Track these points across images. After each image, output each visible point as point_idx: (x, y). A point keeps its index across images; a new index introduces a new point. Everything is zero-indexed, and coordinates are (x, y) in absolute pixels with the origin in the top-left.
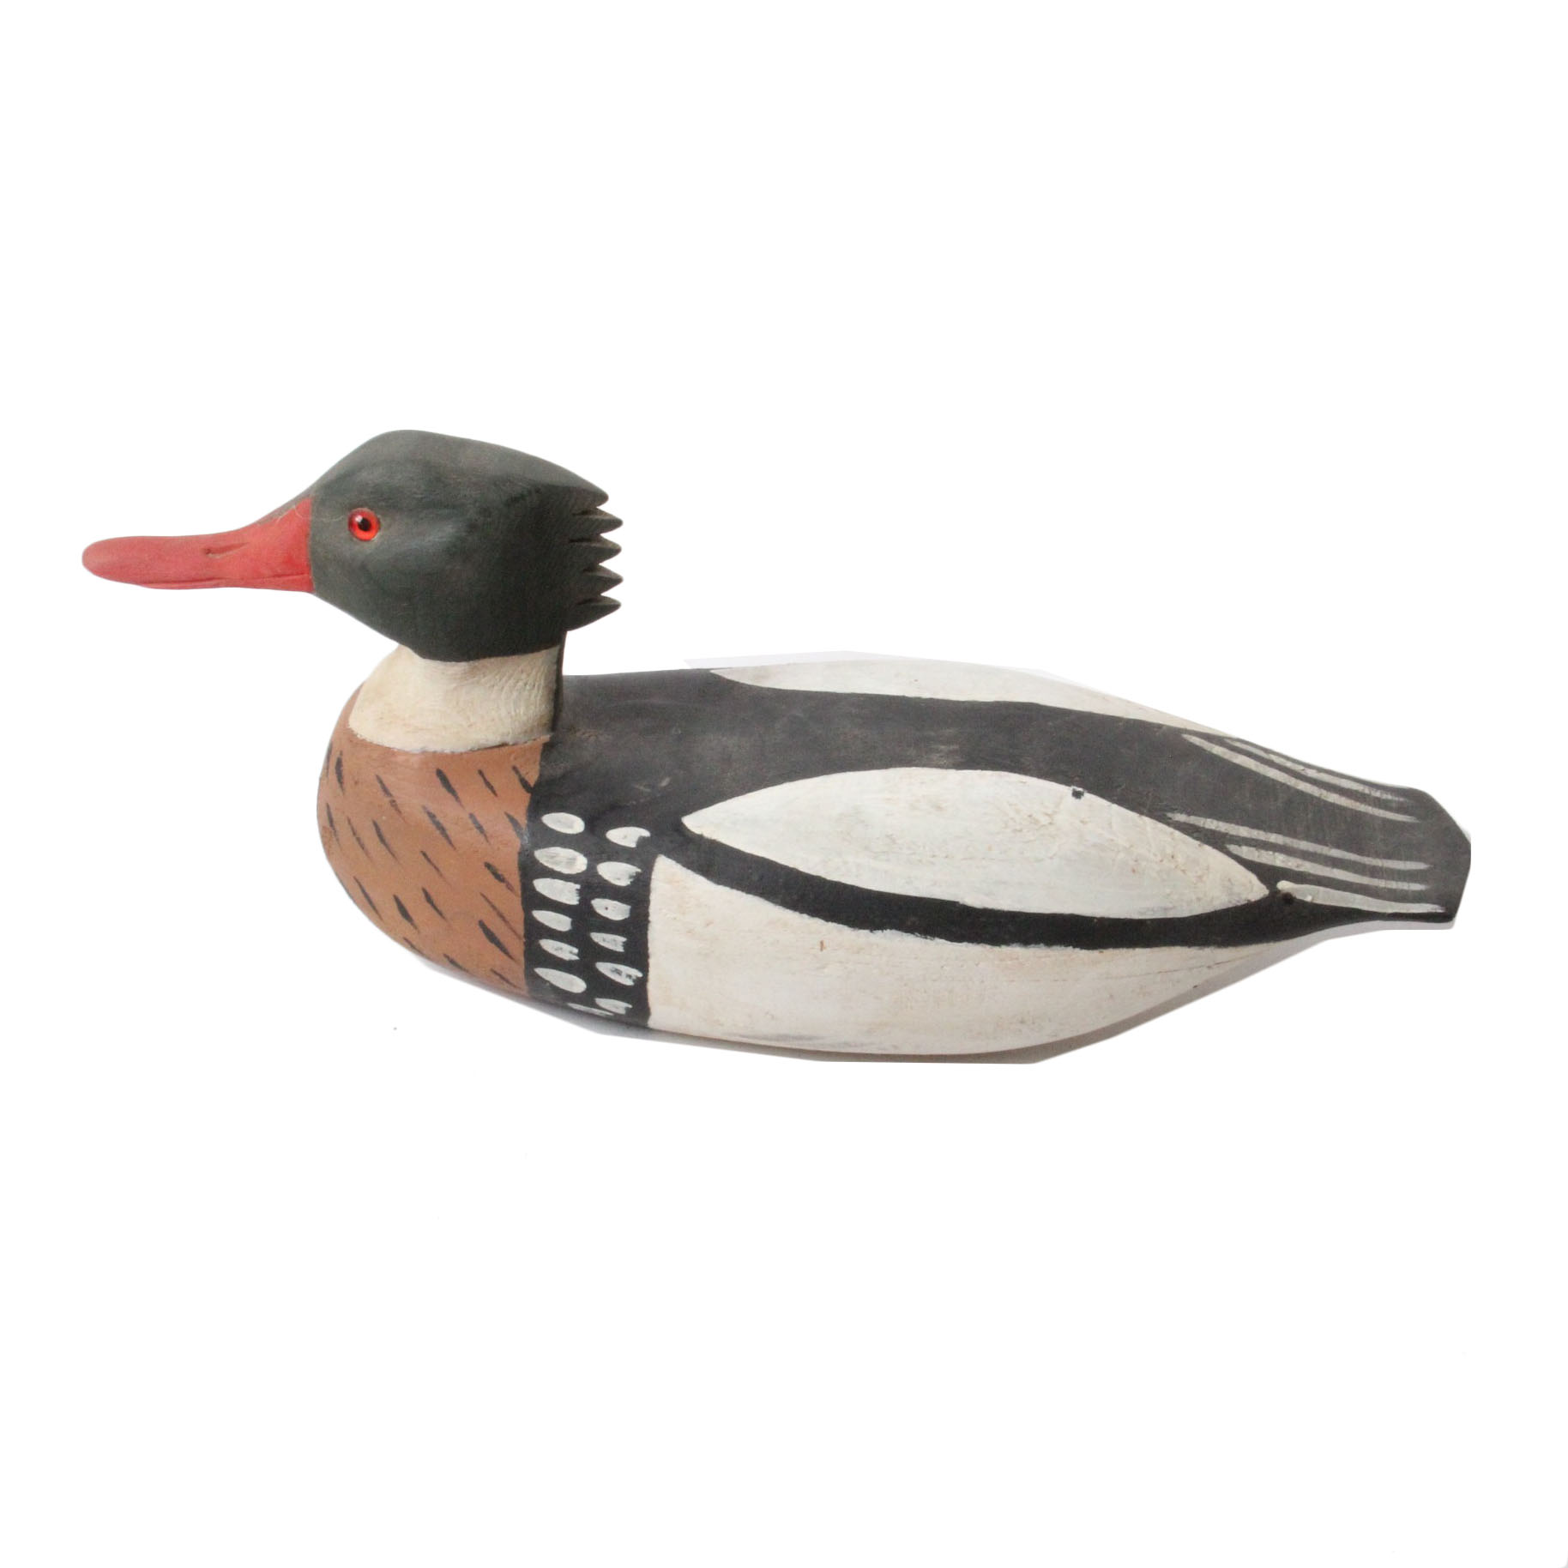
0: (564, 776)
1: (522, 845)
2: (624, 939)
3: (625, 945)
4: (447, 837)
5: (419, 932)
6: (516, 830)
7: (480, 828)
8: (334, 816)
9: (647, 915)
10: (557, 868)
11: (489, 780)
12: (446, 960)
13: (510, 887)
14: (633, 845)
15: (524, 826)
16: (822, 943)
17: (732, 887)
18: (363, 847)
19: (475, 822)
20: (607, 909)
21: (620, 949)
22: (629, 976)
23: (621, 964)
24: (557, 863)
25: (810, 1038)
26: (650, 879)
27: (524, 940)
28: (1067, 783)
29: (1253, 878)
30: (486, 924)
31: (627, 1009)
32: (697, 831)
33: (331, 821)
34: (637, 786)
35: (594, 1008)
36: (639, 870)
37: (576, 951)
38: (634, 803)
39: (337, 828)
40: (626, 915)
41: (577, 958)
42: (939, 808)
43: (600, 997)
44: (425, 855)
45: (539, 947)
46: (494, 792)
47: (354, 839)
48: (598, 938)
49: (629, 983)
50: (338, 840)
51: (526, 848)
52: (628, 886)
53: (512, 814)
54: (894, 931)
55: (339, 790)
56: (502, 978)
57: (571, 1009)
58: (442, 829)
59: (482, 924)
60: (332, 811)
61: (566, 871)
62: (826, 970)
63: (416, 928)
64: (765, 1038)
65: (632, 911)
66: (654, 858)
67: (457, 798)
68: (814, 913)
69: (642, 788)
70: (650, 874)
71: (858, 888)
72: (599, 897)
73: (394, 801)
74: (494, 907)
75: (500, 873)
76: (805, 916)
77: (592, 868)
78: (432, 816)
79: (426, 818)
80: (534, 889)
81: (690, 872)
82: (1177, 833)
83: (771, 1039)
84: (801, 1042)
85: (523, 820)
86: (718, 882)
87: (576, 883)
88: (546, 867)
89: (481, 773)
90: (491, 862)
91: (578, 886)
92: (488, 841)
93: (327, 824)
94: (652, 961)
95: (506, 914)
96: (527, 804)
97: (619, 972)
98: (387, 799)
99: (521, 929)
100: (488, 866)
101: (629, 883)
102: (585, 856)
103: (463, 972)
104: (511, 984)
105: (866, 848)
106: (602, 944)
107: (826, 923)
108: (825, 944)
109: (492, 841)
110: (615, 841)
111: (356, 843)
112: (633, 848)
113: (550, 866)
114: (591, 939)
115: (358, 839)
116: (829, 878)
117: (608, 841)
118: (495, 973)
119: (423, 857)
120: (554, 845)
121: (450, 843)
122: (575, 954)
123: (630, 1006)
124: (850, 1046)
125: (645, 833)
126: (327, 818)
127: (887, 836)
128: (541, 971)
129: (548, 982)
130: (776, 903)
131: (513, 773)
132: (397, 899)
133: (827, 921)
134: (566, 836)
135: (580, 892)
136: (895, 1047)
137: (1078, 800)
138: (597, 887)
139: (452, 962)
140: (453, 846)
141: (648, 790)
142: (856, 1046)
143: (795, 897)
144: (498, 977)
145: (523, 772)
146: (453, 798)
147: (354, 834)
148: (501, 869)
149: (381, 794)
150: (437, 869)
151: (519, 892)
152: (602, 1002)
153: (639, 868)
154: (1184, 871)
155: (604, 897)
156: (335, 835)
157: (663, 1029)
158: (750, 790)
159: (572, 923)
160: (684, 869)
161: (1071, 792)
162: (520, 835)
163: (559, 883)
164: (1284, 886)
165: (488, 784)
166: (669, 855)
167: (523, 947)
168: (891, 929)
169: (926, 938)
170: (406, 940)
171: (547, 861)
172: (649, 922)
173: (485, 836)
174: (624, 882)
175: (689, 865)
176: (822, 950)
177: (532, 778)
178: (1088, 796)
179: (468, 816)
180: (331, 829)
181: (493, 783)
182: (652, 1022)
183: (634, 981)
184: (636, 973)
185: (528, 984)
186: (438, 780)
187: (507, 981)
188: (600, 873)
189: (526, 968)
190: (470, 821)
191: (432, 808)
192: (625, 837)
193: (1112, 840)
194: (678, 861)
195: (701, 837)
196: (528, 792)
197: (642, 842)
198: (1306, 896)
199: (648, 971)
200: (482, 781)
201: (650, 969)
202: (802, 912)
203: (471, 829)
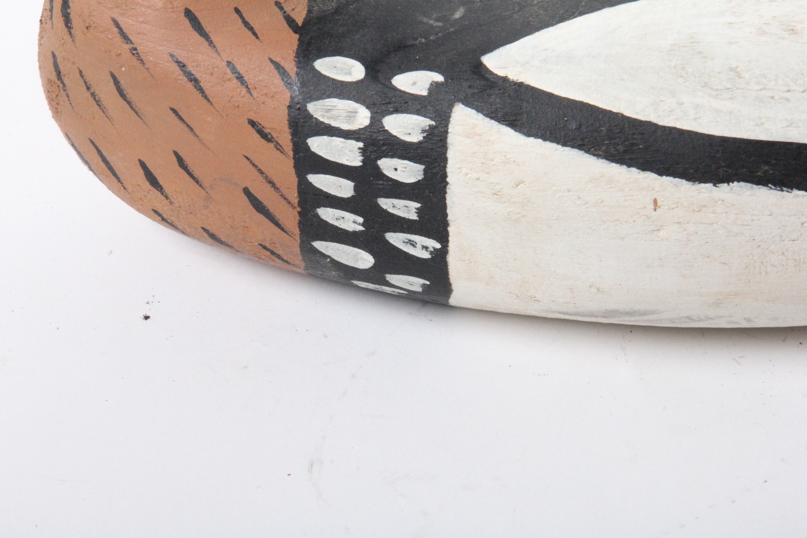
0: (337, 11)
1: (291, 97)
2: (418, 205)
3: (419, 211)
4: (201, 90)
5: (171, 203)
6: (283, 80)
7: (240, 78)
8: (62, 69)
9: (445, 175)
10: (334, 124)
11: (247, 19)
12: (205, 235)
13: (278, 147)
14: (425, 93)
15: (293, 75)
16: (655, 201)
17: (545, 139)
18: (98, 103)
19: (234, 70)
20: (396, 169)
21: (414, 216)
22: (425, 248)
23: (416, 234)
24: (335, 118)
25: (645, 313)
26: (446, 132)
27: (299, 209)
30: (251, 190)
31: (424, 285)
32: (500, 73)
33: (59, 74)
34: (425, 20)
35: (385, 285)
36: (433, 123)
37: (361, 220)
38: (423, 40)
39: (66, 81)
40: (420, 177)
41: (361, 228)
42: (793, 31)
43: (391, 273)
44: (174, 111)
45: (317, 216)
46: (255, 34)
47: (88, 94)
48: (386, 203)
49: (426, 255)
50: (68, 96)
51: (296, 100)
52: (420, 143)
53: (277, 59)
54: (742, 184)
55: (67, 37)
56: (273, 253)
57: (357, 287)
58: (195, 81)
59: (247, 192)
60: (58, 61)
61: (345, 127)
62: (662, 232)
63: (167, 197)
64: (592, 315)
65: (425, 171)
66: (451, 107)
67: (211, 43)
68: (644, 167)
69: (431, 22)
70: (447, 126)
71: (697, 134)
72: (386, 156)
73: (135, 49)
74: (261, 172)
75: (267, 131)
76: (634, 170)
77: (376, 121)
78: (182, 66)
79: (177, 69)
80: (308, 148)
81: (494, 124)
83: (596, 316)
84: (633, 319)
85: (291, 67)
86: (528, 135)
87: (358, 140)
88: (322, 123)
89: (237, 11)
90: (255, 120)
91: (361, 145)
92: (250, 93)
93: (54, 77)
94: (451, 229)
95: (275, 180)
96: (295, 47)
97: (413, 244)
98: (127, 46)
99: (294, 197)
100: (252, 123)
101: (421, 138)
102: (368, 107)
103: (227, 248)
104: (283, 260)
105: (706, 85)
106: (391, 210)
107: (659, 177)
108: (659, 203)
109: (255, 93)
110: (402, 88)
111: (91, 99)
112: (424, 97)
113: (326, 121)
114: (379, 205)
115: (93, 95)
116: (661, 123)
117: (395, 89)
118: (265, 248)
119: (173, 115)
120: (329, 97)
121: (206, 97)
122: (359, 224)
123: (428, 283)
124: (694, 321)
125: (439, 78)
126: (53, 69)
127: (731, 69)
128: (319, 245)
129: (329, 257)
130: (598, 156)
131: (276, 9)
132: (143, 165)
133: (661, 174)
134: (343, 84)
135: (363, 151)
136: (749, 320)
138: (384, 145)
139: (213, 236)
140: (209, 100)
141: (440, 24)
142: (700, 320)
143: (621, 148)
144: (268, 253)
145: (288, 8)
146: (206, 44)
147: (88, 88)
148: (268, 127)
149: (118, 39)
150: (191, 129)
151: (291, 154)
152: (392, 278)
153: (432, 119)
155: (392, 157)
156: (65, 90)
157: (467, 307)
158: (563, 19)
159: (356, 189)
160: (487, 120)
162: (289, 85)
163: (338, 141)
165: (246, 24)
166: (467, 103)
167: (298, 218)
168: (738, 181)
169: (782, 190)
170: (156, 212)
171: (323, 116)
172: (447, 183)
173: (247, 87)
174: (416, 137)
175: (492, 115)
176: (655, 210)
177: (300, 18)
179: (225, 64)
180: (59, 83)
181: (252, 24)
182: (453, 300)
183: (431, 253)
184: (434, 244)
185: (304, 260)
186: (187, 22)
187: (279, 257)
188: (387, 128)
189: (302, 242)
190: (228, 71)
191: (182, 56)
192: (414, 83)
194: (479, 110)
195: (505, 79)
196: (296, 32)
197: (435, 87)
199: (447, 241)
200: (240, 21)
201: (450, 239)
202: (629, 166)
203: (229, 80)
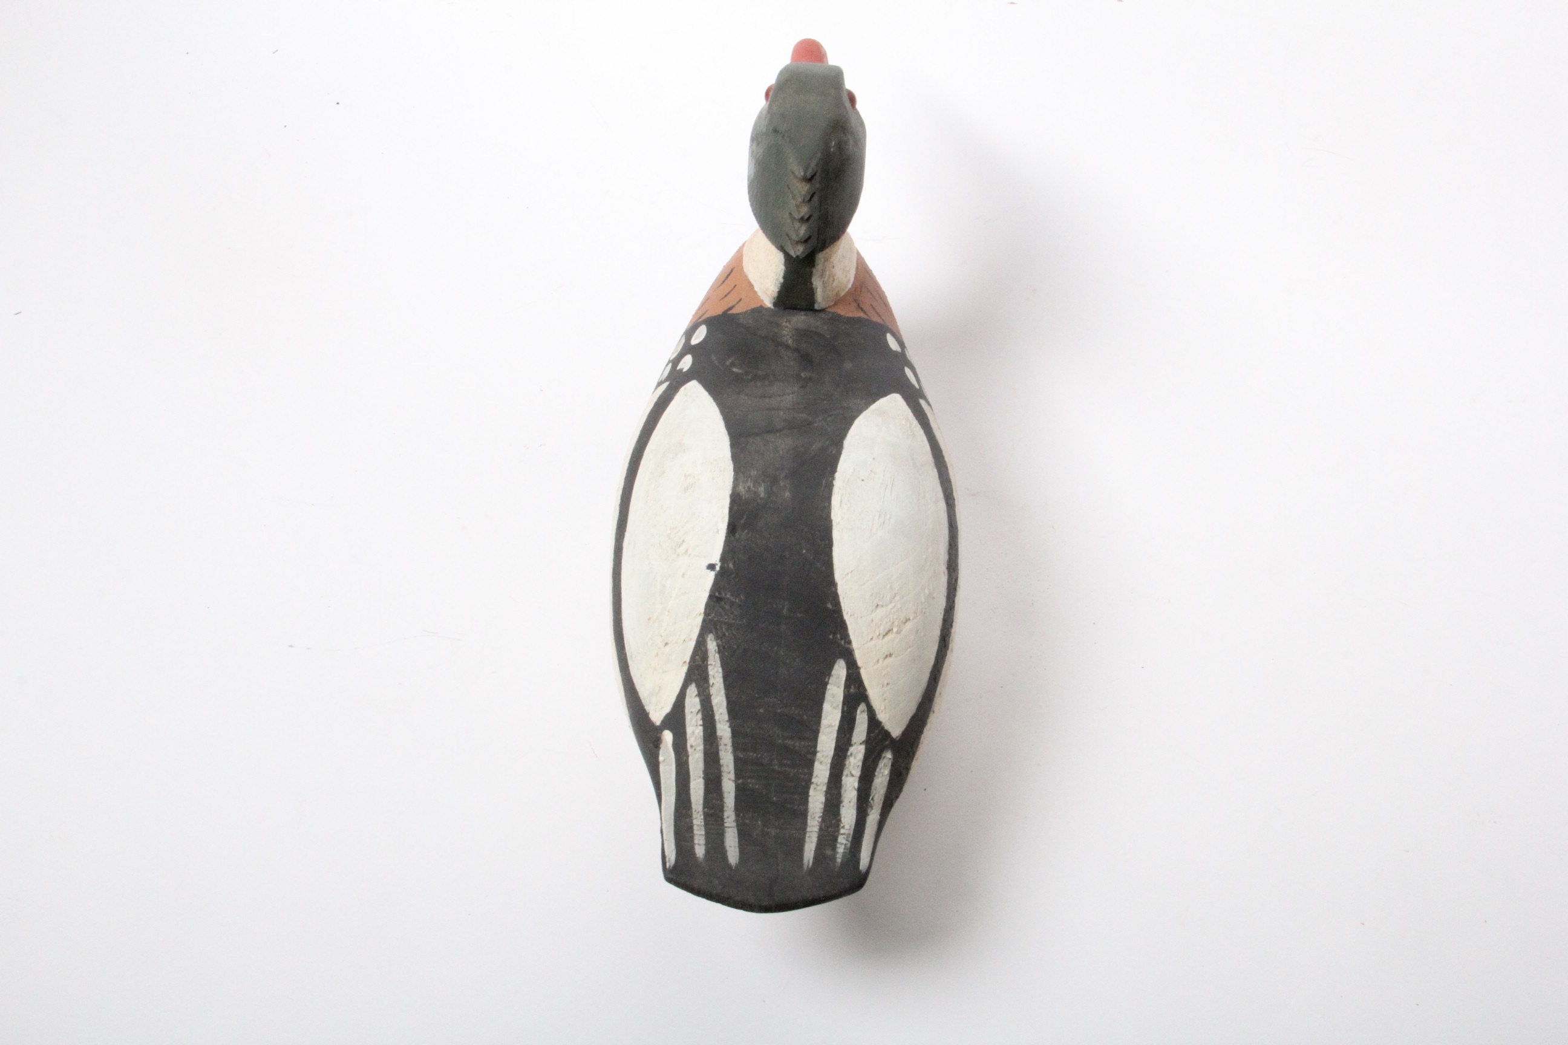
28: (723, 559)
29: (668, 709)
82: (692, 644)
137: (706, 568)
154: (657, 655)
161: (713, 562)
164: (668, 736)
178: (711, 575)
193: (671, 597)
198: (662, 756)
